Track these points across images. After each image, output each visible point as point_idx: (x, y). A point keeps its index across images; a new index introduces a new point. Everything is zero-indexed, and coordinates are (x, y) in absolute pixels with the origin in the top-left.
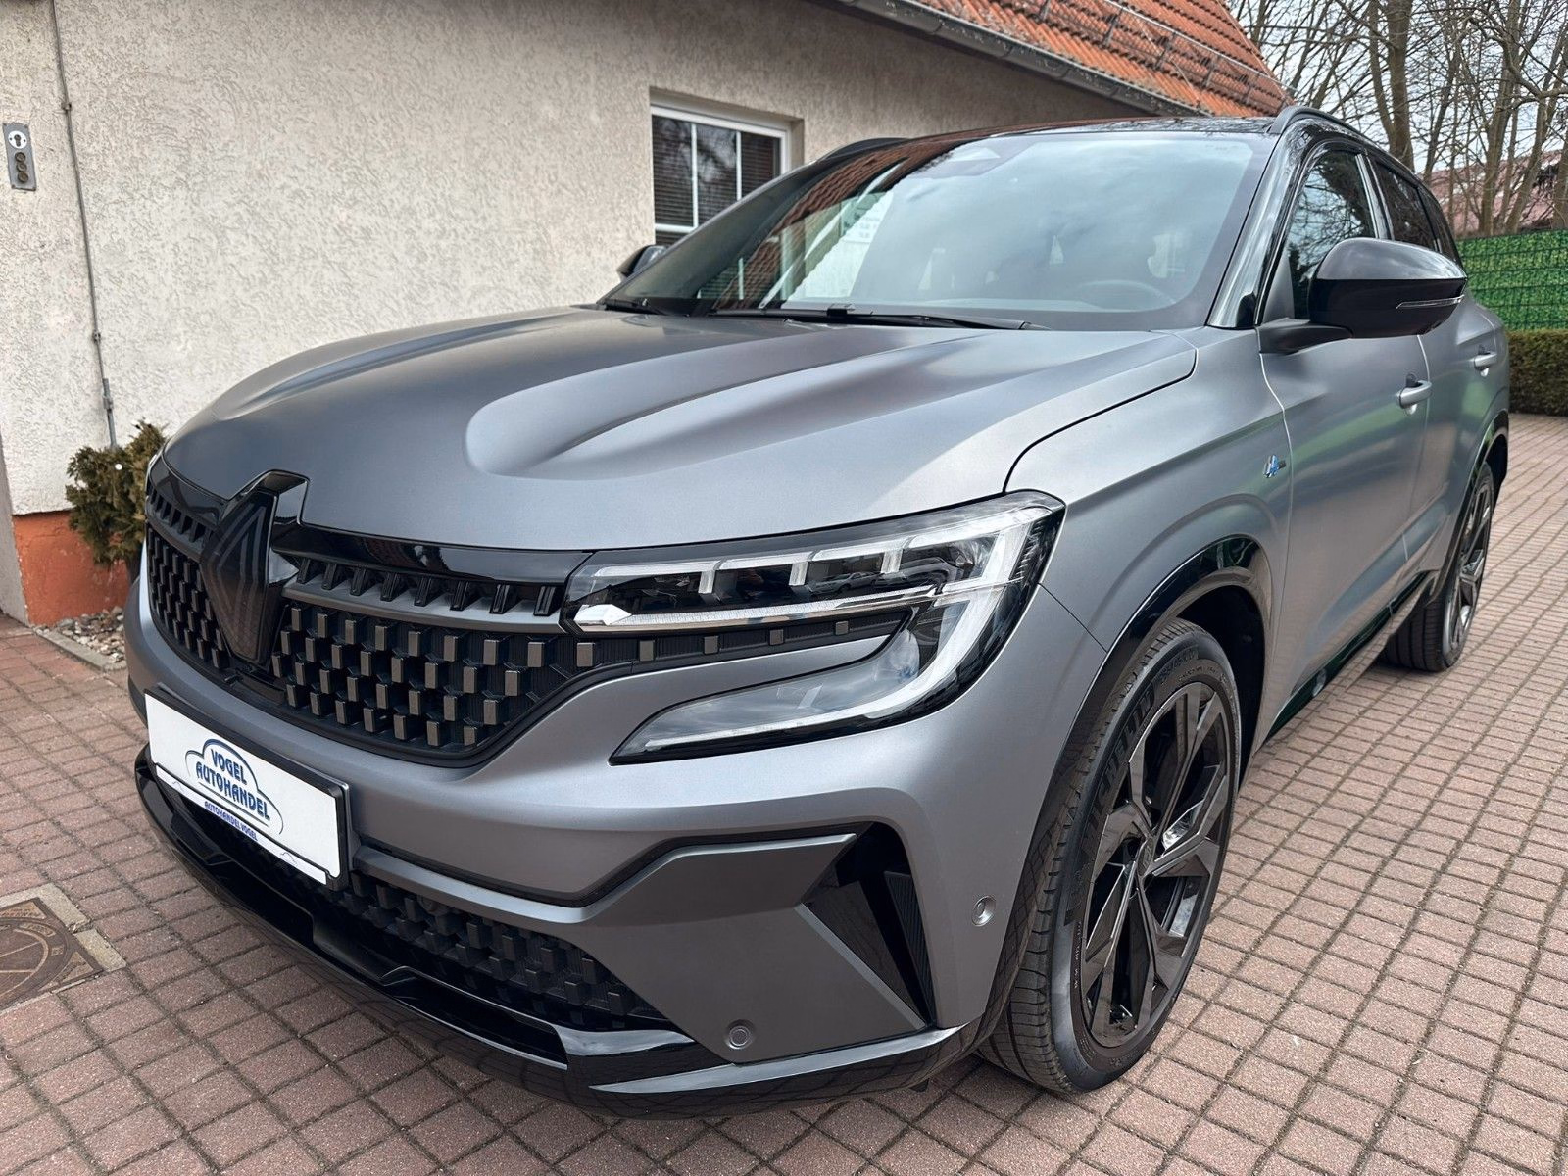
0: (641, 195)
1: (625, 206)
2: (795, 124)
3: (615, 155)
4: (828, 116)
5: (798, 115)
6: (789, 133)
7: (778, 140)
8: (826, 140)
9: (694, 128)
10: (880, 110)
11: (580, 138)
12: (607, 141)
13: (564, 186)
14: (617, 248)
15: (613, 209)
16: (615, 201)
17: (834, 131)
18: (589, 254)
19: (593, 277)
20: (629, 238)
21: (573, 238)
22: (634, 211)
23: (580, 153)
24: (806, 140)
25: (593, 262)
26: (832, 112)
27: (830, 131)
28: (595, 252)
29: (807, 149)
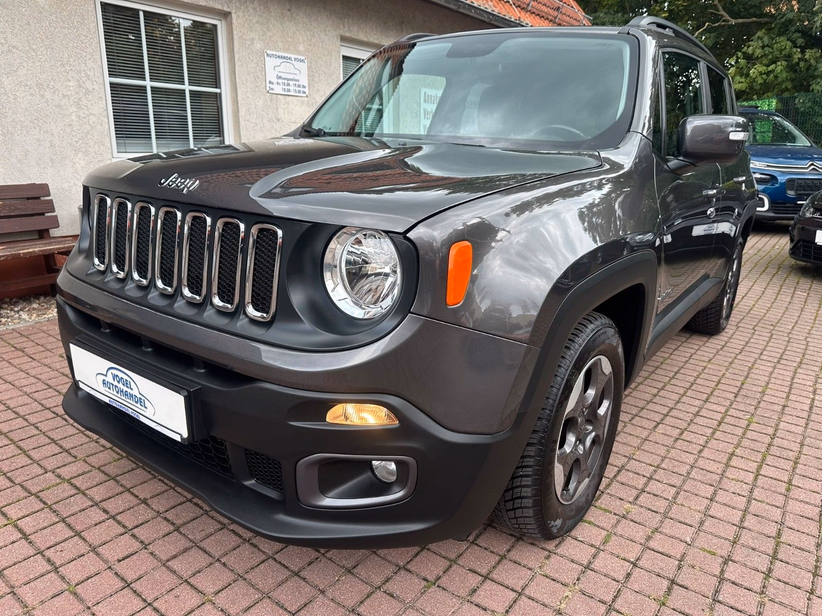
0: (89, 56)
1: (75, 64)
2: (226, 15)
3: (64, 28)
4: (251, 11)
5: (228, 10)
6: (223, 22)
7: (215, 26)
8: (251, 27)
9: (141, 14)
10: (293, 9)
11: (26, 13)
12: (53, 17)
13: (14, 47)
14: (69, 93)
15: (63, 65)
16: (65, 60)
17: (257, 22)
18: (43, 96)
19: (48, 113)
20: (81, 87)
21: (26, 85)
22: (83, 67)
23: (28, 24)
24: (234, 27)
25: (47, 102)
26: (254, 9)
27: (255, 21)
28: (48, 95)
29: (235, 32)
